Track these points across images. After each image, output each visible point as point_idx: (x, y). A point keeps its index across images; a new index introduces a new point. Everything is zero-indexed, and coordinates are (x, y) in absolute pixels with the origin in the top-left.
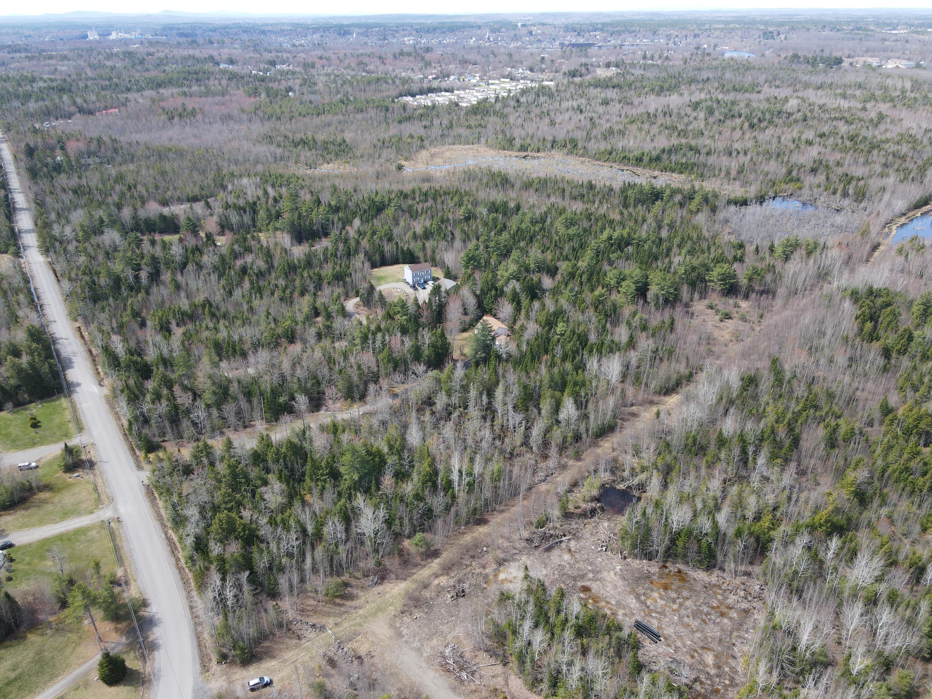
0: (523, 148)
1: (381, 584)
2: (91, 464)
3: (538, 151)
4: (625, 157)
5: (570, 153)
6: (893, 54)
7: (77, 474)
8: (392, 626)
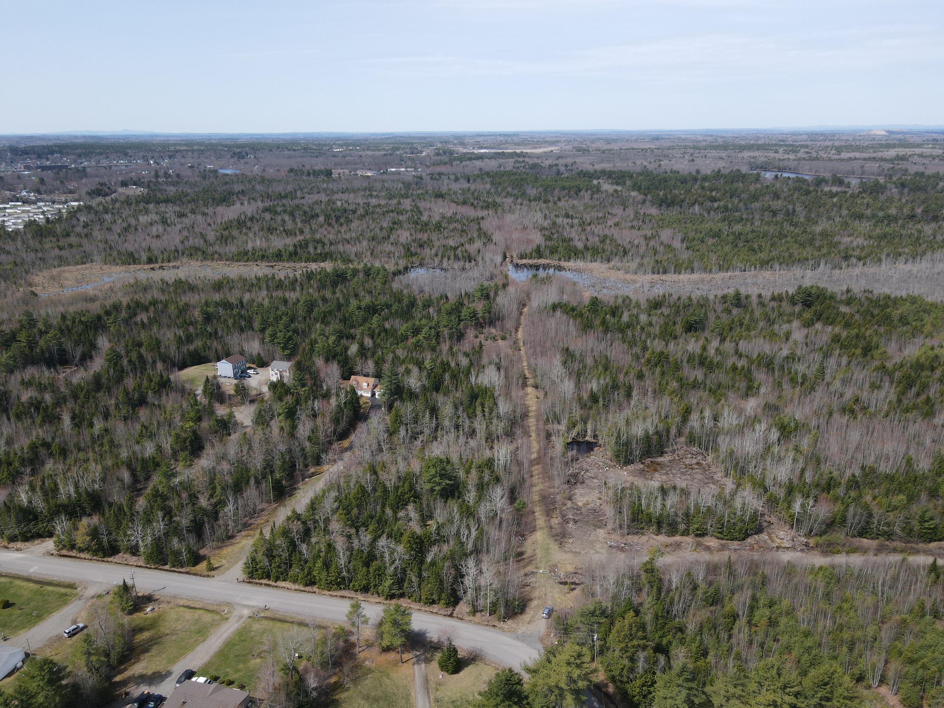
0: (150, 261)
1: (525, 540)
2: (149, 599)
3: (169, 261)
4: (263, 256)
5: (205, 259)
6: (357, 166)
7: (148, 609)
8: (566, 552)
